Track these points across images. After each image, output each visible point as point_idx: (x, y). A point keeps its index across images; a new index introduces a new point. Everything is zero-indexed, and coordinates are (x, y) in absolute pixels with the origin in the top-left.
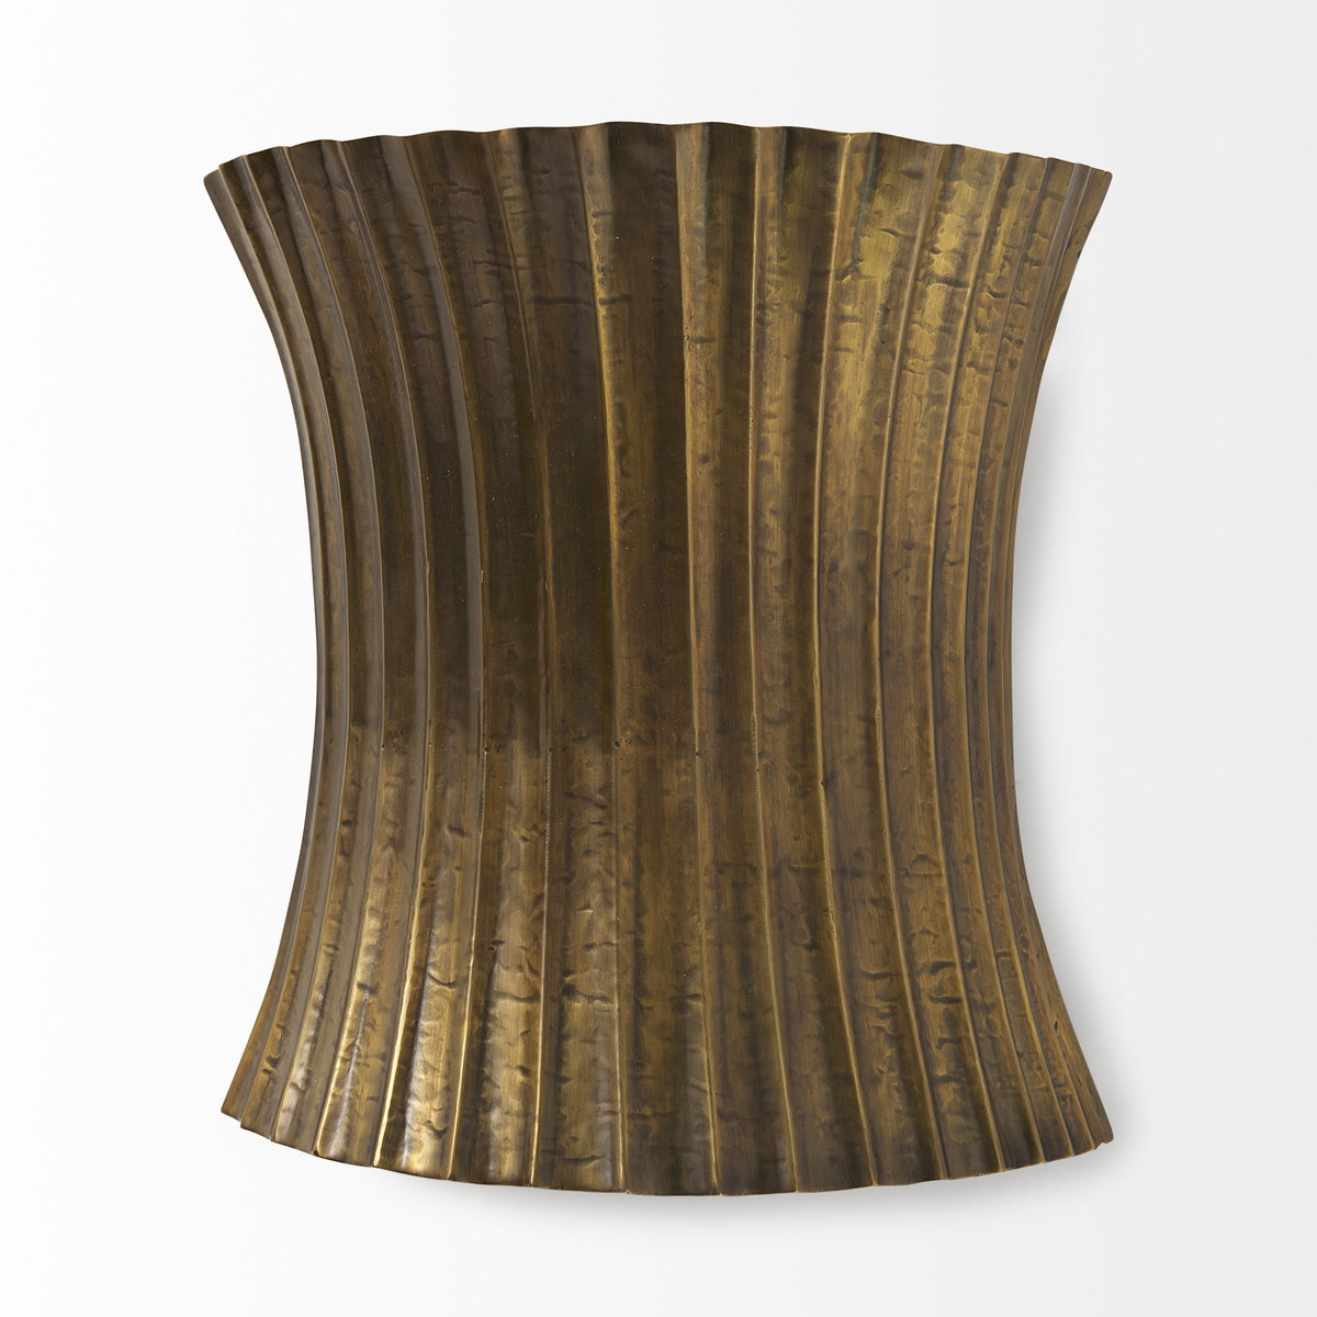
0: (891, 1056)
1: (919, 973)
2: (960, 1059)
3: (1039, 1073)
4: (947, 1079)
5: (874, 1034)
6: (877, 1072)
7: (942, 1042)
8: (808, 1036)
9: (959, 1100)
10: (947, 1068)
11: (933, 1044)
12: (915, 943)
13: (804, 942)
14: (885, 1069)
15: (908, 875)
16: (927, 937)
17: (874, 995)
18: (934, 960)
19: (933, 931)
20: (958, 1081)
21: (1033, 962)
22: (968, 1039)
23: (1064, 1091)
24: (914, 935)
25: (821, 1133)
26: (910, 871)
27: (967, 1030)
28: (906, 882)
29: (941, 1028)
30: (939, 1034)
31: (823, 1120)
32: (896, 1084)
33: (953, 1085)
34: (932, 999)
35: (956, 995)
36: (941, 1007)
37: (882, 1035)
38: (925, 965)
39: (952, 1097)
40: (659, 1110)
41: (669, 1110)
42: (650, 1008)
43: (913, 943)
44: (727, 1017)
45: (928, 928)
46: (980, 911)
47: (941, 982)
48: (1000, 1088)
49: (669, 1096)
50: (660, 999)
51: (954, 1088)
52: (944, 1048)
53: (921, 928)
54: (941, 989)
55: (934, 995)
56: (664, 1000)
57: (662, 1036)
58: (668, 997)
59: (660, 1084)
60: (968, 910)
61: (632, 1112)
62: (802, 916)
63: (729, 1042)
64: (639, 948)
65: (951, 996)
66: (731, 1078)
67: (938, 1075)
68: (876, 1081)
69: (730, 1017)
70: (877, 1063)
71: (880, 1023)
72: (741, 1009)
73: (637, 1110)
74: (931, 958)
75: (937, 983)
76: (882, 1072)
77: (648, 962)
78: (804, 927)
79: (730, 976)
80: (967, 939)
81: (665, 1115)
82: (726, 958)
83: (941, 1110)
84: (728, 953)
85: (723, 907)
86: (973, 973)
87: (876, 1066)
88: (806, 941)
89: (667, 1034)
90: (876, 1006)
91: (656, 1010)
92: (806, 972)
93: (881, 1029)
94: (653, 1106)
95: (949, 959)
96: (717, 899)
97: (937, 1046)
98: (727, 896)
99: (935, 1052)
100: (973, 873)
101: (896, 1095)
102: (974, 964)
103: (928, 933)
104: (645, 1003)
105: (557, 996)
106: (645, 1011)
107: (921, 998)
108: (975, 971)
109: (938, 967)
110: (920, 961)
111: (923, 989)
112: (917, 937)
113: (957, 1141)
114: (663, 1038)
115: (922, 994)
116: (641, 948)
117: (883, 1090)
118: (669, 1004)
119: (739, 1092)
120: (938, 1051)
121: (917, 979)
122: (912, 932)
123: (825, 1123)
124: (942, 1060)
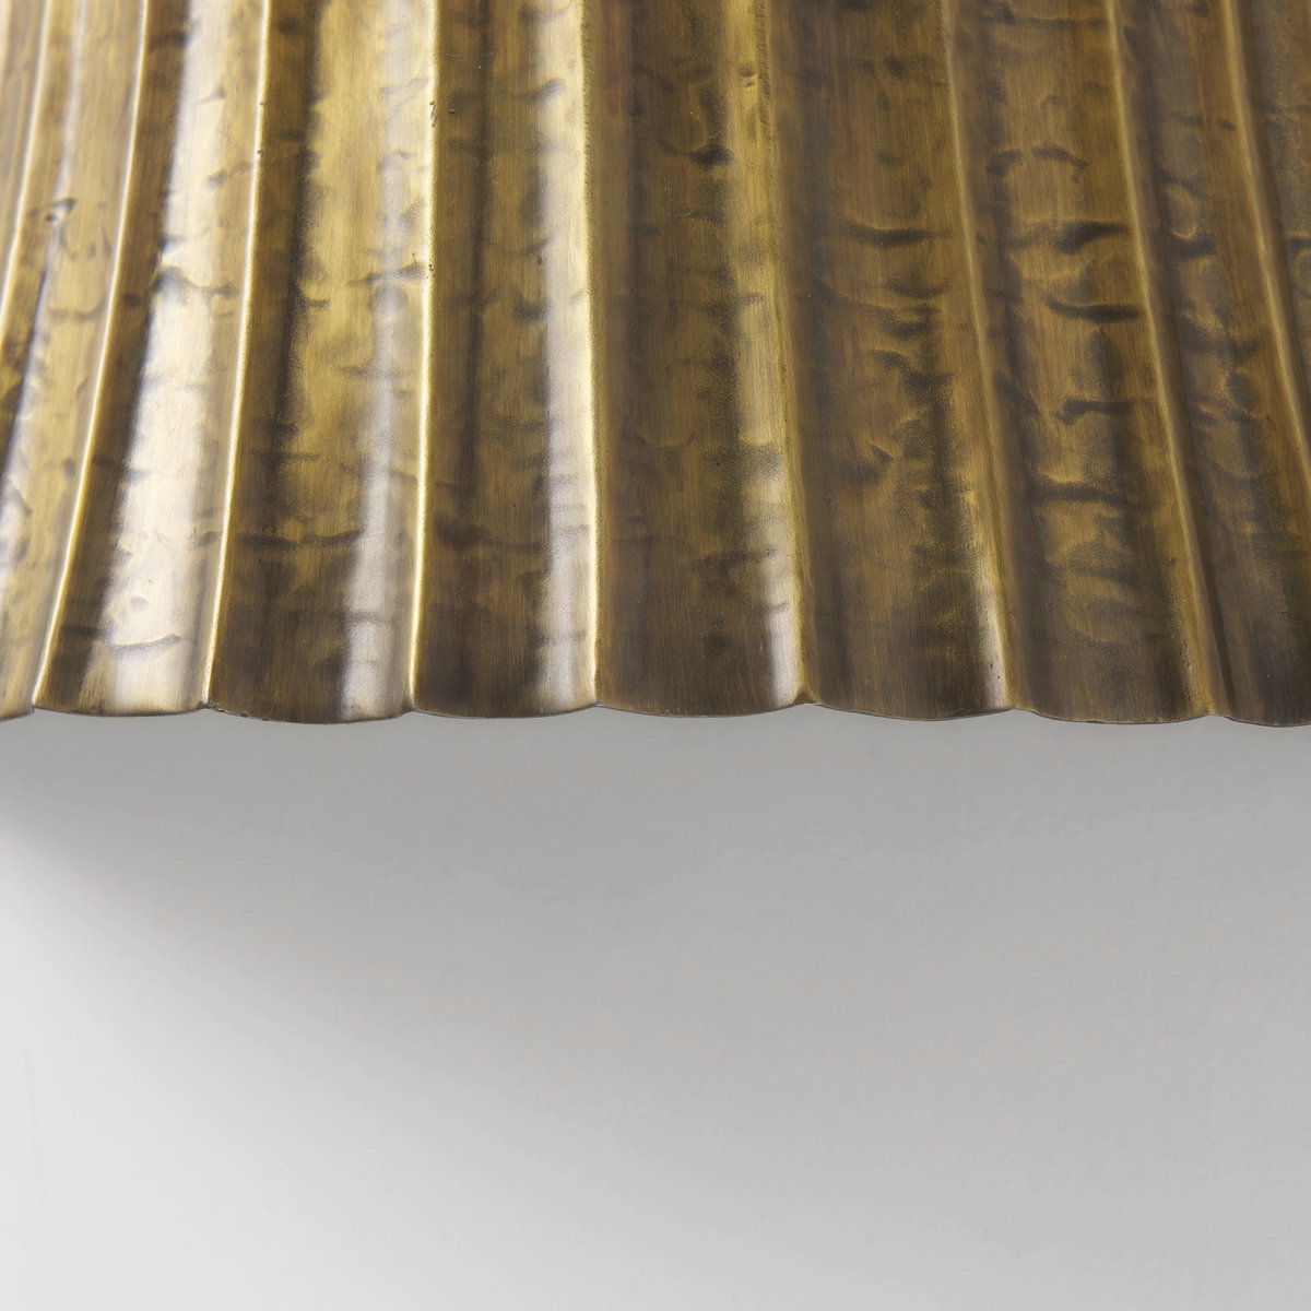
0: (915, 424)
1: (1022, 244)
2: (1123, 449)
4: (1079, 494)
5: (871, 371)
6: (869, 456)
7: (1074, 409)
8: (687, 362)
9: (1112, 543)
10: (1087, 470)
11: (1047, 409)
12: (1015, 176)
13: (695, 148)
14: (895, 451)
15: (1008, 18)
16: (1055, 166)
17: (881, 281)
18: (1073, 218)
19: (1072, 152)
20: (1111, 500)
22: (1151, 406)
24: (1013, 157)
25: (695, 583)
26: (1014, 10)
27: (1149, 380)
28: (1001, 34)
29: (1077, 375)
30: (1070, 389)
31: (704, 552)
32: (924, 488)
33: (1099, 509)
34: (1056, 307)
35: (1127, 301)
36: (1083, 331)
37: (896, 376)
38: (1043, 228)
39: (1091, 535)
40: (322, 526)
41: (342, 528)
42: (322, 304)
43: (1011, 172)
44: (487, 316)
45: (1060, 144)
46: (1229, 126)
47: (1090, 270)
48: (1254, 536)
49: (345, 499)
50: (345, 282)
51: (1099, 518)
52: (1080, 421)
53: (1038, 143)
54: (1088, 286)
55: (1064, 300)
56: (353, 283)
57: (344, 365)
58: (363, 276)
59: (327, 472)
60: (1197, 121)
61: (253, 531)
62: (692, 88)
63: (486, 372)
64: (307, 170)
65: (1114, 302)
66: (485, 453)
67: (1050, 481)
68: (863, 477)
69: (495, 315)
70: (873, 437)
71: (891, 346)
72: (522, 298)
73: (268, 530)
74: (1063, 214)
75: (1077, 272)
76: (884, 458)
77: (328, 200)
78: (697, 114)
79: (503, 223)
80: (1190, 187)
81: (333, 541)
82: (495, 182)
83: (1049, 559)
84: (503, 167)
85: (497, 68)
86: (1201, 266)
87: (870, 443)
88: (701, 145)
89: (356, 360)
90: (883, 305)
91: (333, 307)
92: (695, 215)
93: (893, 360)
94: (305, 521)
95: (1115, 219)
96: (486, 49)
97: (1058, 416)
98: (509, 41)
99: (1052, 426)
100: (1217, 35)
101: (921, 514)
102: (1203, 247)
103: (1062, 155)
104: (312, 291)
105: (141, 294)
106: (312, 311)
107: (1018, 300)
108: (1204, 263)
109: (1083, 236)
110: (1028, 218)
111: (1030, 282)
112: (1025, 164)
113: (1091, 634)
114: (344, 370)
115: (1025, 294)
116: (313, 171)
117: (881, 501)
118: (362, 293)
119: (499, 482)
120: (1062, 425)
121: (1012, 257)
122: (1007, 149)
123: (708, 560)
124: (1071, 449)
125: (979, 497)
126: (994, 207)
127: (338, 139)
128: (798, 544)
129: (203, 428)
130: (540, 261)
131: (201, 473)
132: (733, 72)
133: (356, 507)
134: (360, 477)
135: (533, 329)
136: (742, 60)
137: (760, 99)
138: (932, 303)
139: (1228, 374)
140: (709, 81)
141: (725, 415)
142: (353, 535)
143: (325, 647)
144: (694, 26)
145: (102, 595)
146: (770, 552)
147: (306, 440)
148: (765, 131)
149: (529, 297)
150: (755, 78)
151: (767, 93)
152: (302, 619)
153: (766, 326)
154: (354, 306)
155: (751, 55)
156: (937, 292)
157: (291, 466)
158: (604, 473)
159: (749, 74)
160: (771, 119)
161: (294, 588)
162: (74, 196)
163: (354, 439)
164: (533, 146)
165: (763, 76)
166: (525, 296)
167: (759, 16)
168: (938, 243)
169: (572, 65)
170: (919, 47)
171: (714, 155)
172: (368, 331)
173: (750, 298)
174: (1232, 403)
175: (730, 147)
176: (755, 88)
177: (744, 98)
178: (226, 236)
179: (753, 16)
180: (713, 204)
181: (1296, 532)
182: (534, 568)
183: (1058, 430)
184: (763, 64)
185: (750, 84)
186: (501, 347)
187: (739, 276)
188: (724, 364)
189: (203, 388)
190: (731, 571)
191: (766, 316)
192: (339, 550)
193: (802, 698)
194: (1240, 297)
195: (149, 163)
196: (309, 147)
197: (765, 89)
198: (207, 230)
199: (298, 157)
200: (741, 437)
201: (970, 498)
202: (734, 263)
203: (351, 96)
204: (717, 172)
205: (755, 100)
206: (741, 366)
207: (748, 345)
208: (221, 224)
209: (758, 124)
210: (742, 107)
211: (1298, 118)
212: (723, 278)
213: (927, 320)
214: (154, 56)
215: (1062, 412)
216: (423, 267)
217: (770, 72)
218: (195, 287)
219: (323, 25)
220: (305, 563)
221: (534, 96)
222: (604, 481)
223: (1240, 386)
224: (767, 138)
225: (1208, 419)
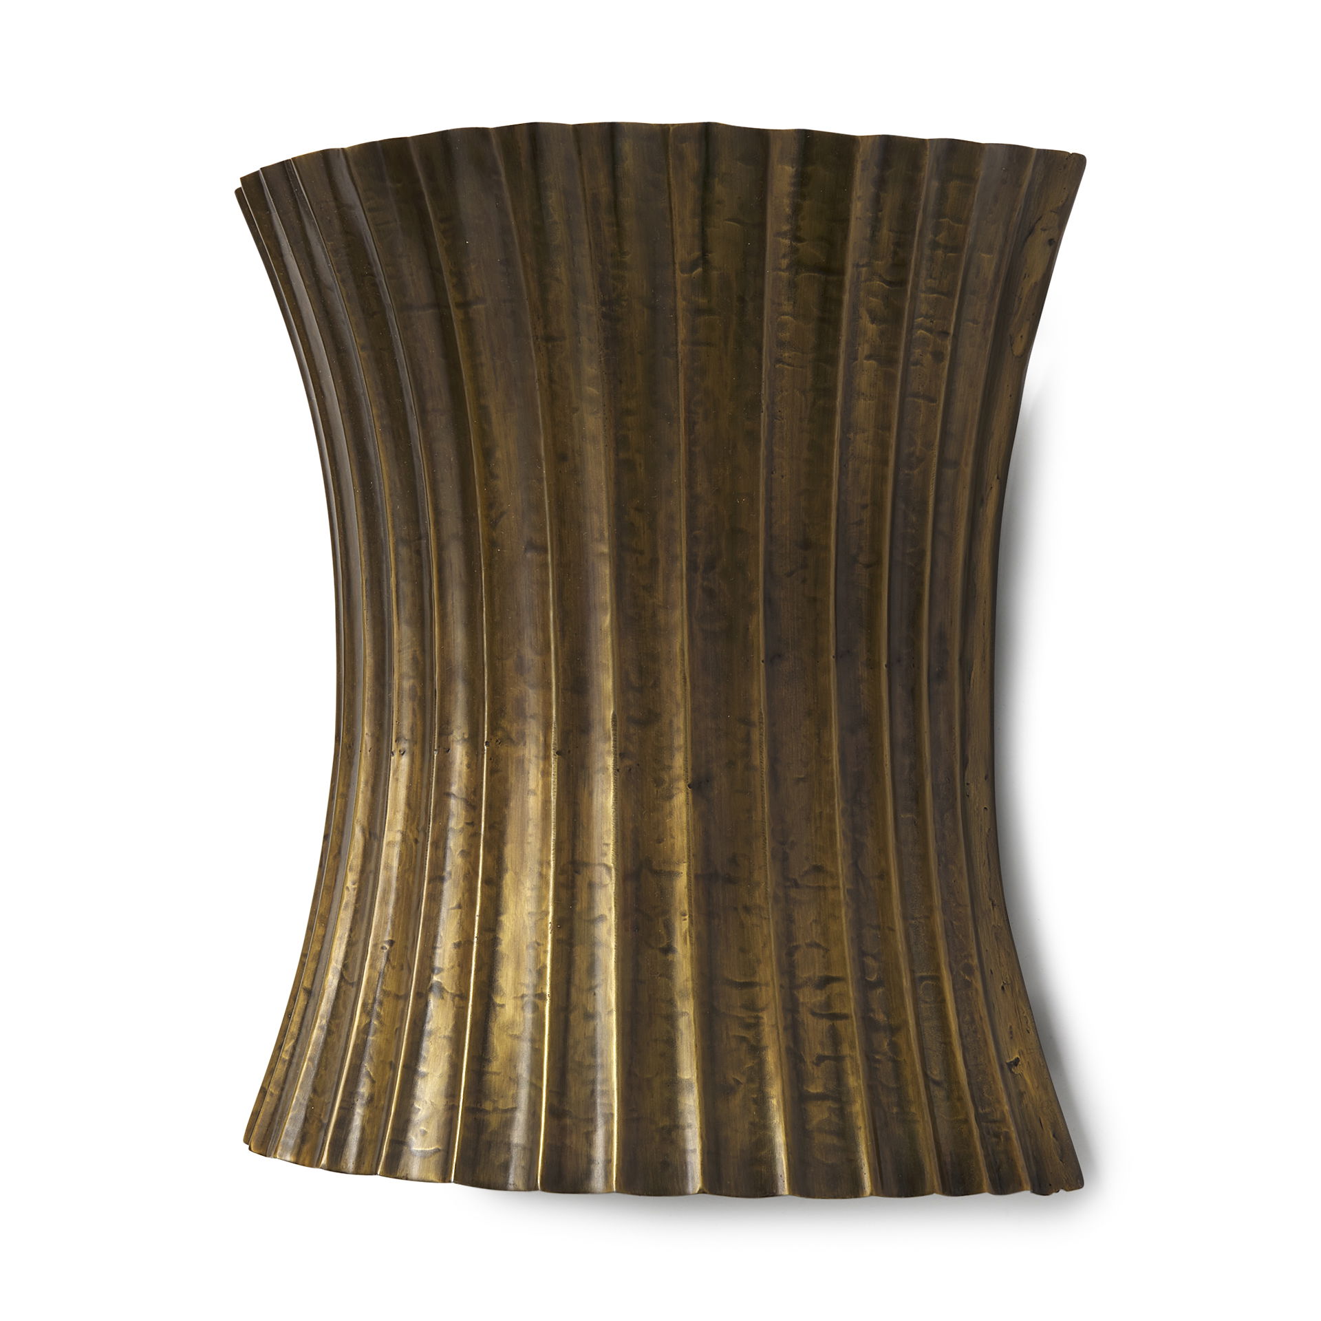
0: (752, 1068)
1: (799, 987)
3: (958, 1104)
4: (821, 1097)
5: (734, 1044)
6: (732, 1082)
7: (821, 1059)
8: (656, 1040)
9: (835, 1119)
10: (825, 1086)
11: (809, 1060)
12: (798, 956)
13: (661, 946)
14: (743, 1080)
15: (797, 885)
16: (815, 950)
17: (739, 1004)
18: (822, 974)
19: (823, 944)
20: (832, 1100)
21: (977, 990)
22: (853, 1058)
23: (999, 1128)
24: (797, 947)
25: (657, 1137)
26: (799, 882)
27: (852, 1046)
28: (793, 893)
29: (822, 1044)
30: (819, 1051)
31: (661, 1125)
32: (755, 1096)
33: (830, 1104)
34: (814, 1014)
35: (844, 1010)
36: (824, 1024)
37: (744, 1047)
38: (809, 979)
39: (826, 1115)
40: (501, 1106)
41: (510, 1106)
42: (502, 1006)
43: (796, 955)
44: (572, 1017)
45: (818, 941)
46: (893, 930)
47: (829, 997)
48: (897, 1113)
49: (511, 1093)
50: (512, 997)
51: (830, 1107)
52: (823, 1065)
53: (808, 941)
54: (828, 1004)
55: (818, 1011)
56: (515, 998)
57: (511, 1033)
58: (520, 995)
59: (503, 1080)
60: (878, 927)
61: (472, 1105)
62: (660, 920)
63: (571, 1042)
64: (497, 946)
65: (839, 1012)
66: (570, 1077)
67: (809, 1092)
68: (729, 1091)
69: (575, 1017)
70: (734, 1074)
71: (743, 1033)
72: (587, 1009)
73: (478, 1105)
74: (817, 972)
75: (823, 998)
76: (738, 1083)
77: (505, 959)
78: (662, 931)
79: (579, 977)
80: (874, 957)
81: (506, 1111)
82: (576, 958)
83: (807, 1127)
84: (580, 953)
85: (578, 908)
86: (878, 992)
87: (732, 1076)
88: (663, 945)
89: (516, 1032)
90: (739, 1015)
91: (507, 1007)
92: (660, 975)
93: (743, 1039)
94: (494, 1102)
95: (840, 975)
96: (573, 899)
97: (813, 1062)
98: (583, 896)
99: (810, 1068)
100: (888, 889)
101: (753, 1107)
102: (879, 983)
103: (818, 946)
104: (498, 1000)
105: (424, 992)
106: (498, 1008)
107: (798, 1012)
108: (880, 991)
109: (826, 981)
110: (803, 974)
111: (803, 1003)
112: (802, 951)
113: (824, 1160)
114: (511, 1036)
115: (801, 1009)
116: (499, 946)
117: (737, 1101)
118: (519, 1002)
119: (576, 1091)
120: (815, 1067)
121: (795, 993)
122: (795, 944)
123: (663, 1128)
124: (818, 1077)
125: (778, 1102)
126: (788, 971)
127: (510, 933)
128: (701, 1124)
129: (450, 1056)
130: (595, 994)
131: (450, 1077)
132: (678, 914)
133: (515, 1098)
134: (518, 1085)
135: (591, 1024)
136: (682, 909)
137: (689, 927)
138: (760, 1014)
139: (888, 1040)
140: (668, 917)
141: (671, 1065)
142: (513, 1110)
143: (502, 1158)
144: (661, 892)
145: (407, 1127)
146: (690, 1126)
147: (495, 1066)
148: (690, 940)
149: (590, 1010)
150: (687, 917)
151: (692, 924)
152: (492, 1145)
153: (690, 1027)
154: (516, 1008)
155: (685, 907)
156: (762, 1010)
157: (488, 1077)
158: (620, 1091)
159: (685, 915)
160: (693, 935)
161: (489, 1131)
162: (394, 939)
163: (515, 1067)
164: (592, 943)
165: (690, 916)
166: (588, 1009)
167: (689, 890)
168: (764, 988)
169: (610, 909)
170: (758, 902)
171: (669, 949)
172: (522, 1019)
173: (683, 1014)
174: (890, 1054)
175: (675, 946)
176: (687, 921)
177: (682, 926)
178: (461, 971)
179: (686, 890)
180: (667, 970)
181: (915, 1112)
182: (590, 1129)
183: (813, 1068)
184: (690, 911)
185: (685, 920)
186: (577, 1032)
187: (679, 1003)
188: (671, 1043)
189: (450, 1039)
190: (673, 1133)
191: (690, 1022)
192: (509, 1115)
193: (701, 1192)
194: (895, 1007)
195: (428, 934)
196: (497, 936)
197: (691, 922)
198: (453, 967)
199: (492, 939)
200: (678, 1075)
201: (774, 1102)
202: (676, 998)
203: (515, 914)
204: (670, 957)
205: (687, 927)
206: (679, 1042)
207: (682, 1034)
208: (459, 966)
209: (688, 937)
210: (681, 929)
211: (924, 922)
212: (672, 1004)
213: (758, 1022)
214: (430, 886)
215: (815, 1061)
216: (546, 995)
217: (693, 915)
218: (448, 992)
219: (504, 882)
220: (494, 1121)
221: (593, 921)
222: (620, 1094)
223: (894, 1046)
224: (691, 944)
225: (878, 1061)
